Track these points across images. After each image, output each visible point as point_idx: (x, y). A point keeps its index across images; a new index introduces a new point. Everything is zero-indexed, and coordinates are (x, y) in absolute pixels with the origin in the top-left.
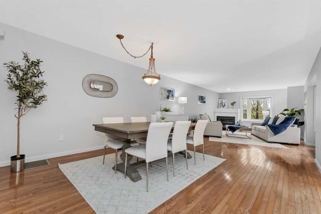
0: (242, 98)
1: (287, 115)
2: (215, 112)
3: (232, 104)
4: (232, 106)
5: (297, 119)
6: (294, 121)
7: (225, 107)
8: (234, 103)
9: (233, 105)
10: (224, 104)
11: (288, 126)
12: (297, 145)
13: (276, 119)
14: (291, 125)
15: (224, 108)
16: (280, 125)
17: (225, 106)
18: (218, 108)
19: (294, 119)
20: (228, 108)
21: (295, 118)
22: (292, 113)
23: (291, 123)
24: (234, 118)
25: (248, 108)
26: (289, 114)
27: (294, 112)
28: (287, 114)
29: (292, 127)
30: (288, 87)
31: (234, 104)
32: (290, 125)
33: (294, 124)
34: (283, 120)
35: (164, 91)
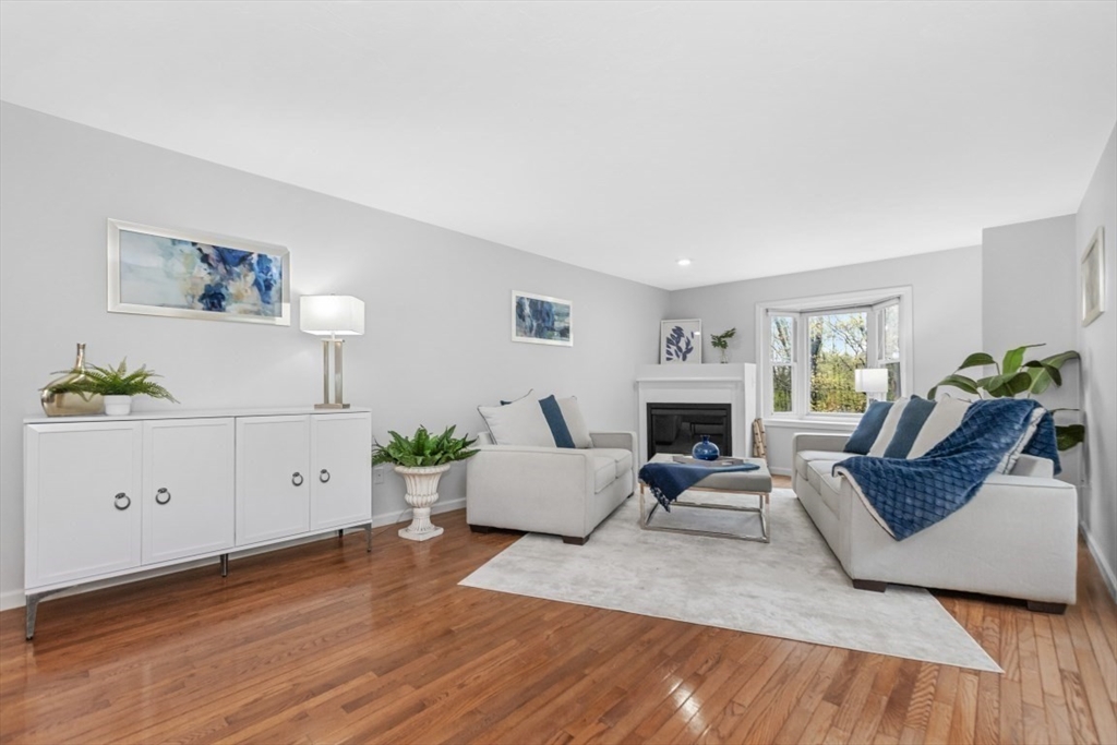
0: (767, 311)
1: (980, 390)
2: (636, 385)
3: (720, 342)
4: (718, 349)
5: (1047, 418)
6: (1031, 429)
7: (688, 355)
8: (730, 334)
9: (724, 346)
10: (688, 343)
11: (986, 471)
12: (1055, 609)
13: (918, 413)
14: (1006, 460)
15: (685, 364)
16: (935, 464)
17: (689, 350)
18: (659, 363)
19: (1027, 419)
20: (703, 362)
21: (1038, 414)
22: (1011, 375)
23: (1009, 446)
24: (727, 408)
25: (795, 361)
26: (996, 381)
27: (1025, 369)
28: (984, 383)
29: (1012, 472)
30: (986, 232)
31: (727, 340)
32: (1005, 458)
33: (1025, 451)
34: (958, 424)
35: (163, 256)
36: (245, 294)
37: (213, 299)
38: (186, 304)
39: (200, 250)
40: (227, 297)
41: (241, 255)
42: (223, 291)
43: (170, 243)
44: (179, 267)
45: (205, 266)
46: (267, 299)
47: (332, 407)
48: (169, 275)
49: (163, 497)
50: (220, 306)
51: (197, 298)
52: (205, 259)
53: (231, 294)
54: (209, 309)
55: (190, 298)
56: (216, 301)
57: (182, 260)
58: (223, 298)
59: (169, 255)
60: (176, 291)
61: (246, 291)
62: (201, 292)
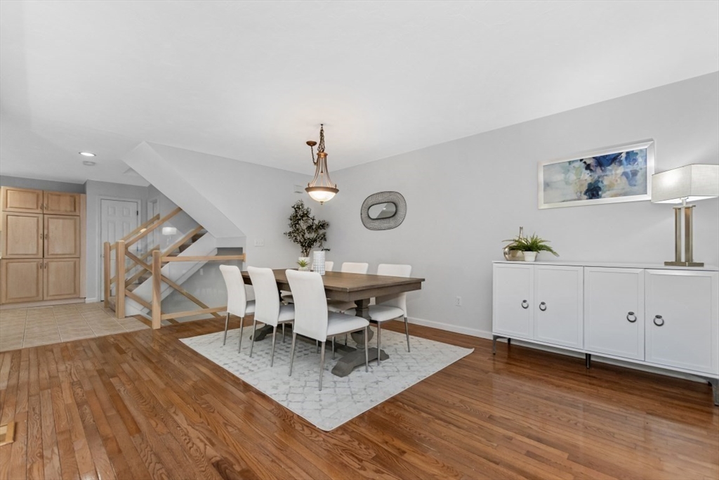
35: (564, 173)
36: (616, 183)
37: (593, 191)
38: (576, 198)
39: (585, 163)
40: (602, 188)
41: (613, 157)
42: (600, 185)
43: (568, 164)
44: (572, 176)
45: (588, 171)
46: (634, 183)
47: (683, 264)
48: (567, 183)
49: (543, 307)
50: (598, 195)
51: (583, 192)
52: (588, 167)
53: (606, 186)
54: (591, 198)
55: (579, 194)
56: (595, 192)
57: (574, 172)
58: (599, 189)
59: (567, 171)
60: (571, 191)
61: (617, 181)
62: (585, 188)
